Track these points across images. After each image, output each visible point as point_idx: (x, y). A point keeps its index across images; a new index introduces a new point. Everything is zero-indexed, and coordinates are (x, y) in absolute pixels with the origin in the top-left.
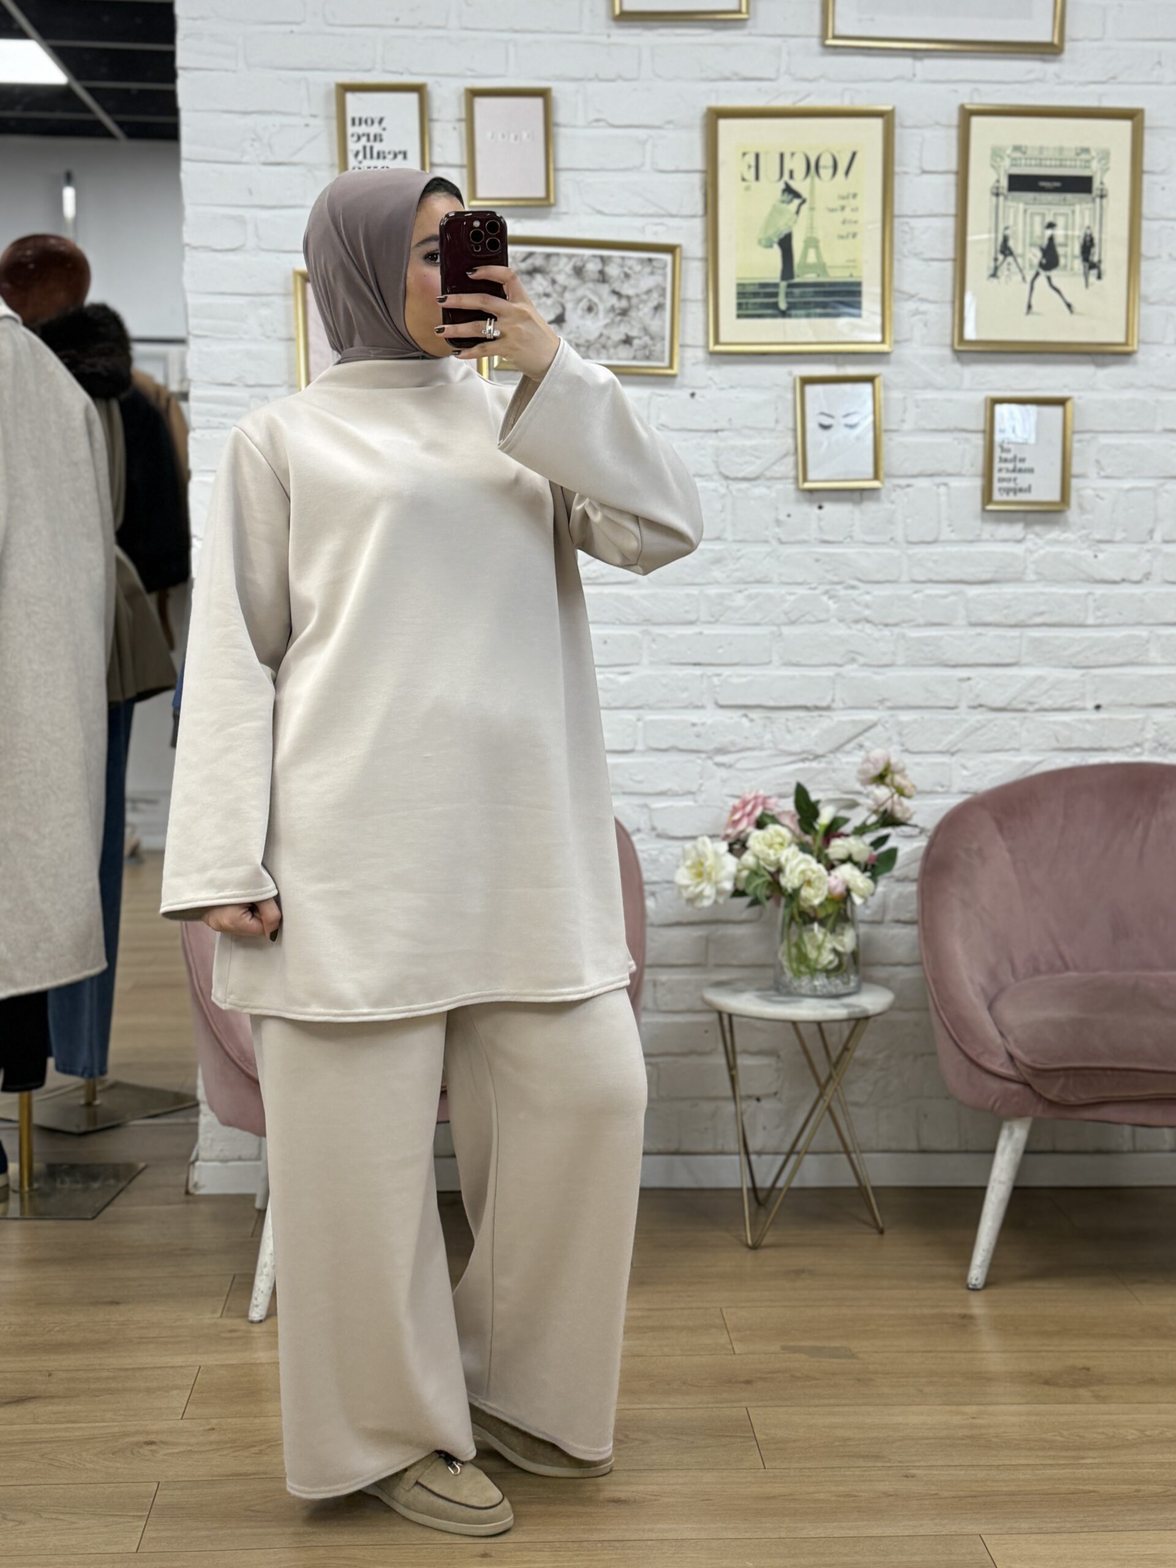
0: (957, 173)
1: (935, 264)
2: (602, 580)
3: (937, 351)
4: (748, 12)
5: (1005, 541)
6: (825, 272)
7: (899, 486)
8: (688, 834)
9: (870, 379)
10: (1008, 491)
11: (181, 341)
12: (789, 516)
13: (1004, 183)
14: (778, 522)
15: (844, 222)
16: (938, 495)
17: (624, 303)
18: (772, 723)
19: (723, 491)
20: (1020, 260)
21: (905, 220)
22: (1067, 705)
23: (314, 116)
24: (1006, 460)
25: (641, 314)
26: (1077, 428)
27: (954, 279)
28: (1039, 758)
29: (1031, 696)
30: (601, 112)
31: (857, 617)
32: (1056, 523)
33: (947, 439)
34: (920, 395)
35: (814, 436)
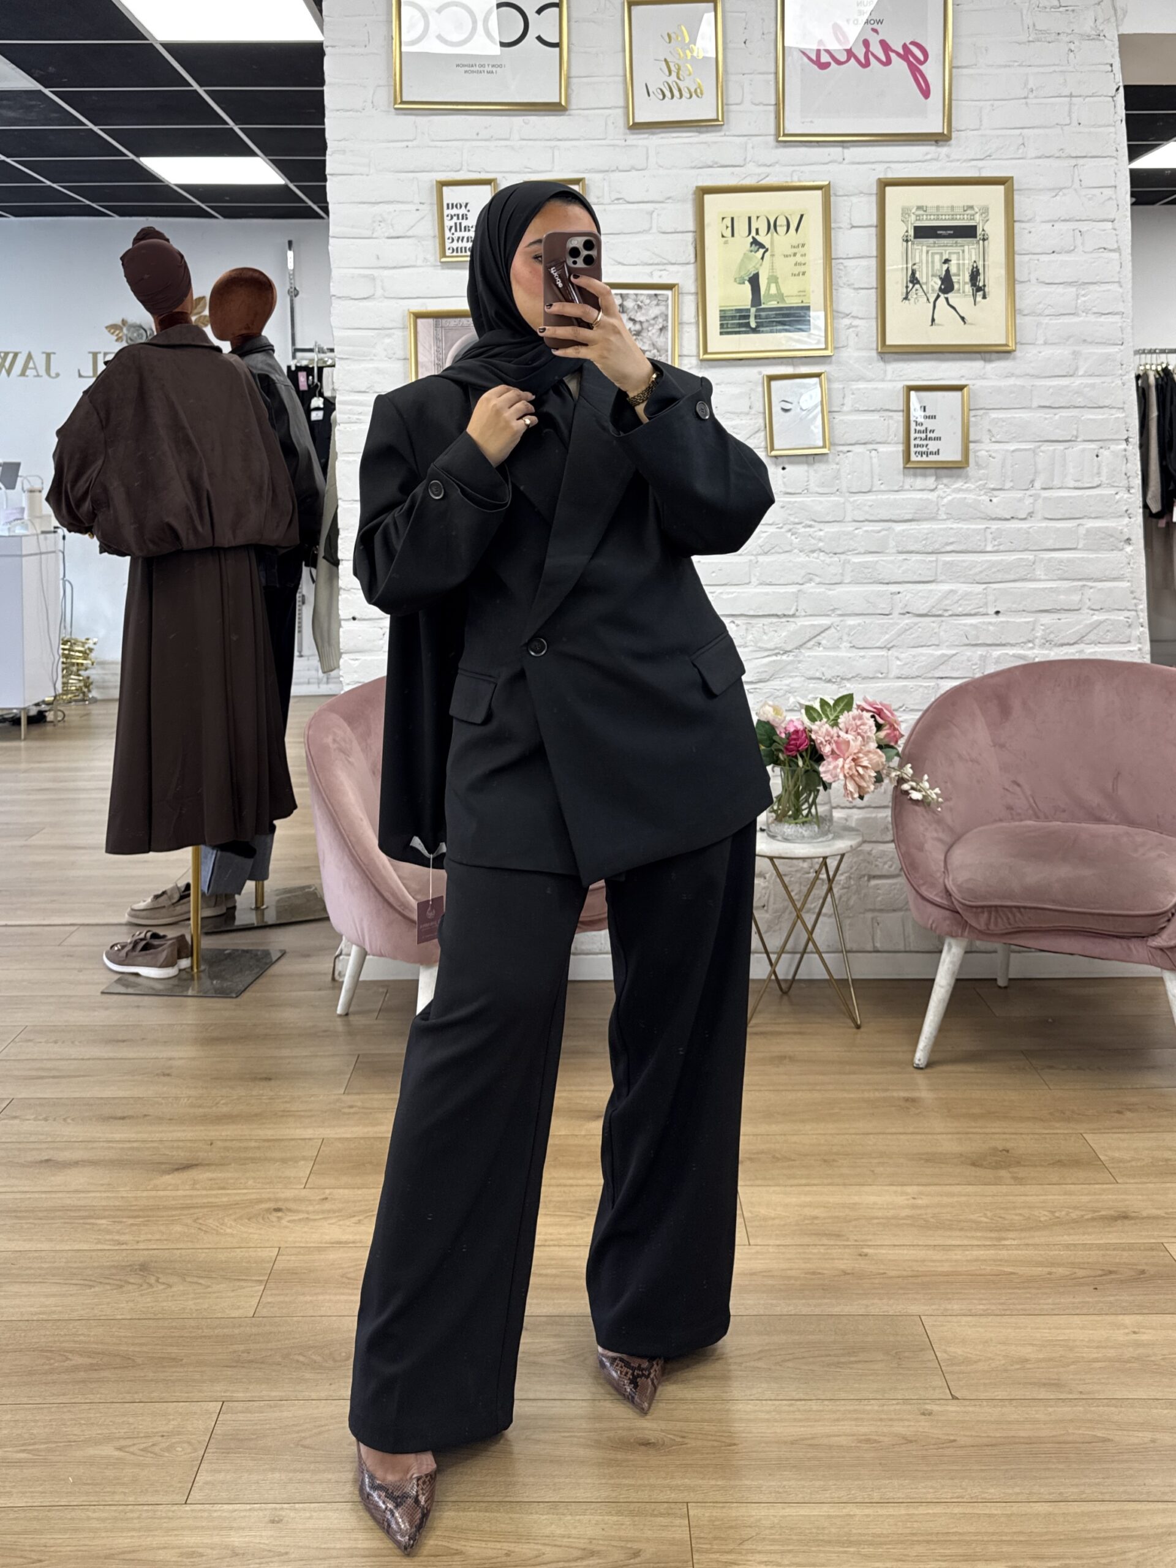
0: (876, 227)
1: (863, 292)
3: (865, 354)
4: (723, 121)
5: (921, 490)
6: (783, 300)
7: (842, 452)
9: (818, 375)
10: (922, 454)
13: (911, 232)
15: (796, 264)
16: (871, 458)
17: (638, 327)
18: (753, 627)
20: (924, 287)
21: (841, 261)
22: (973, 612)
23: (422, 203)
24: (920, 432)
25: (650, 334)
26: (972, 408)
27: (878, 301)
28: (954, 652)
29: (946, 605)
30: (619, 192)
31: (813, 548)
32: (959, 476)
33: (875, 416)
34: (855, 386)
35: (778, 418)
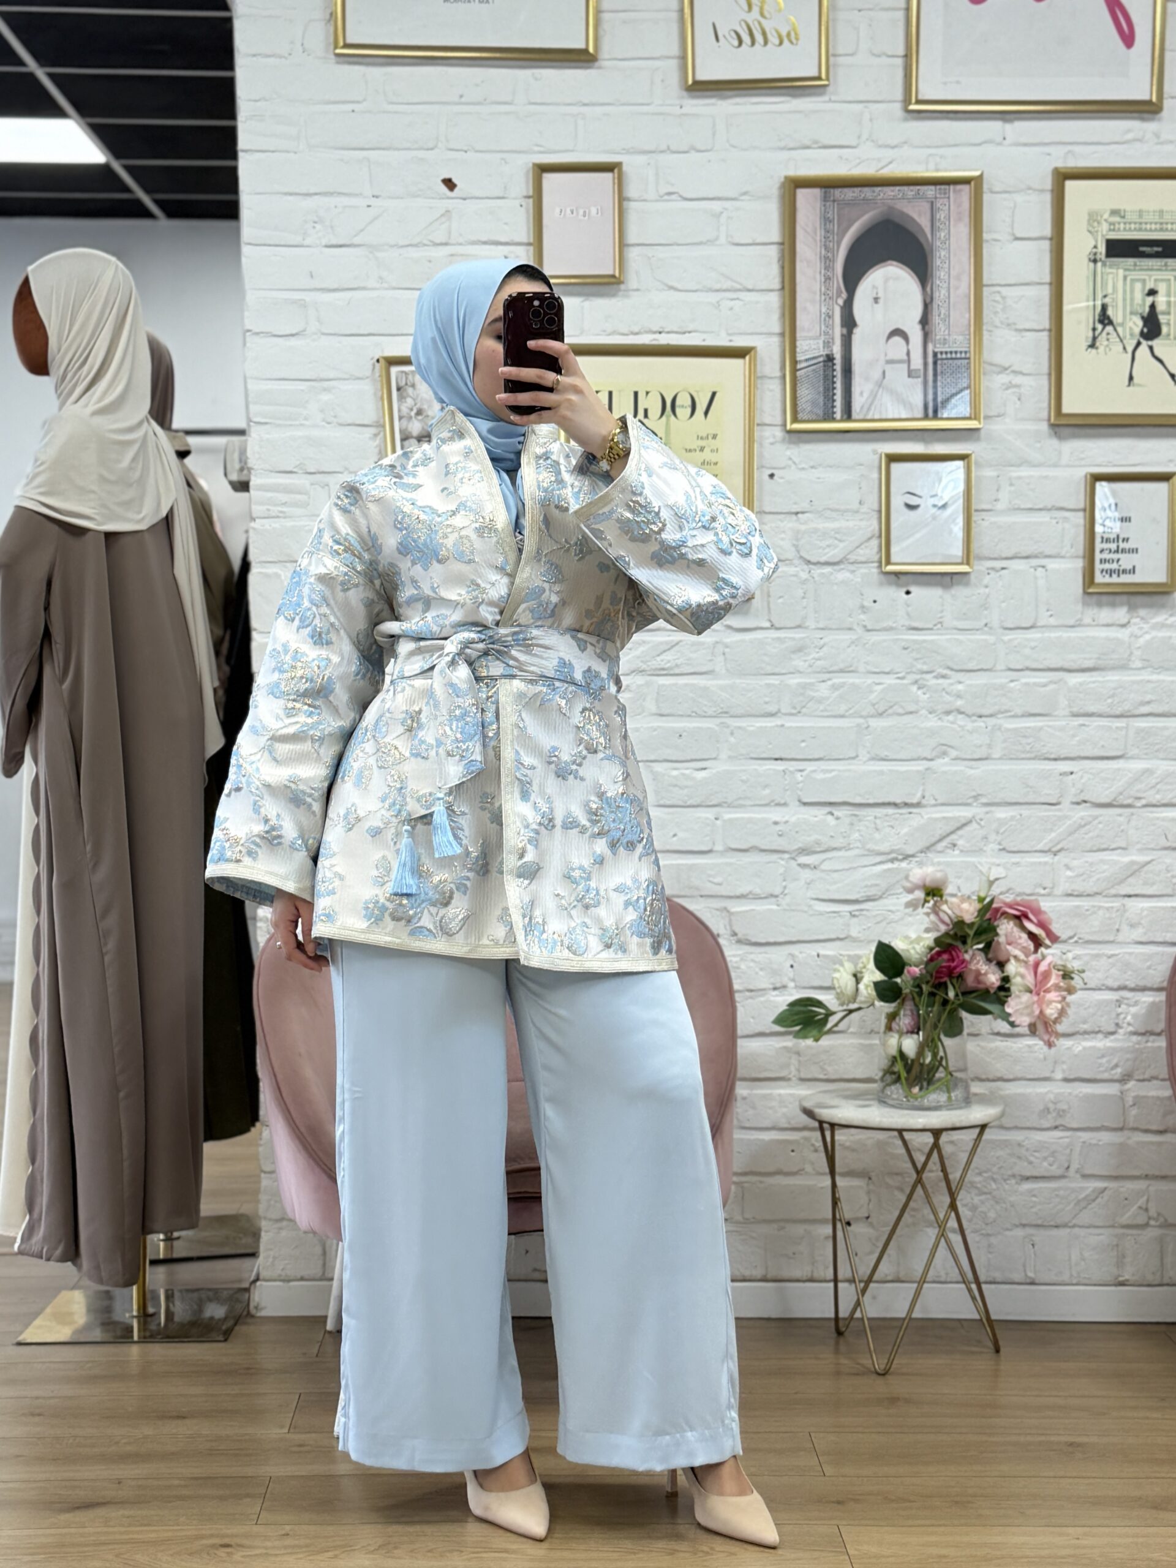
0: (1051, 239)
1: (1028, 334)
2: (677, 671)
3: (1031, 426)
4: (828, 79)
5: (1108, 625)
7: (993, 569)
8: (772, 940)
10: (1111, 572)
11: (241, 432)
12: (875, 602)
13: (1102, 249)
14: (863, 607)
16: (1036, 578)
18: (860, 821)
19: (804, 575)
20: (1120, 329)
21: (995, 289)
23: (377, 197)
24: (1108, 540)
27: (1050, 350)
28: (1148, 858)
29: (1138, 791)
30: (673, 185)
31: (947, 707)
32: (1163, 606)
33: (1044, 517)
34: (1015, 473)
35: (900, 517)
